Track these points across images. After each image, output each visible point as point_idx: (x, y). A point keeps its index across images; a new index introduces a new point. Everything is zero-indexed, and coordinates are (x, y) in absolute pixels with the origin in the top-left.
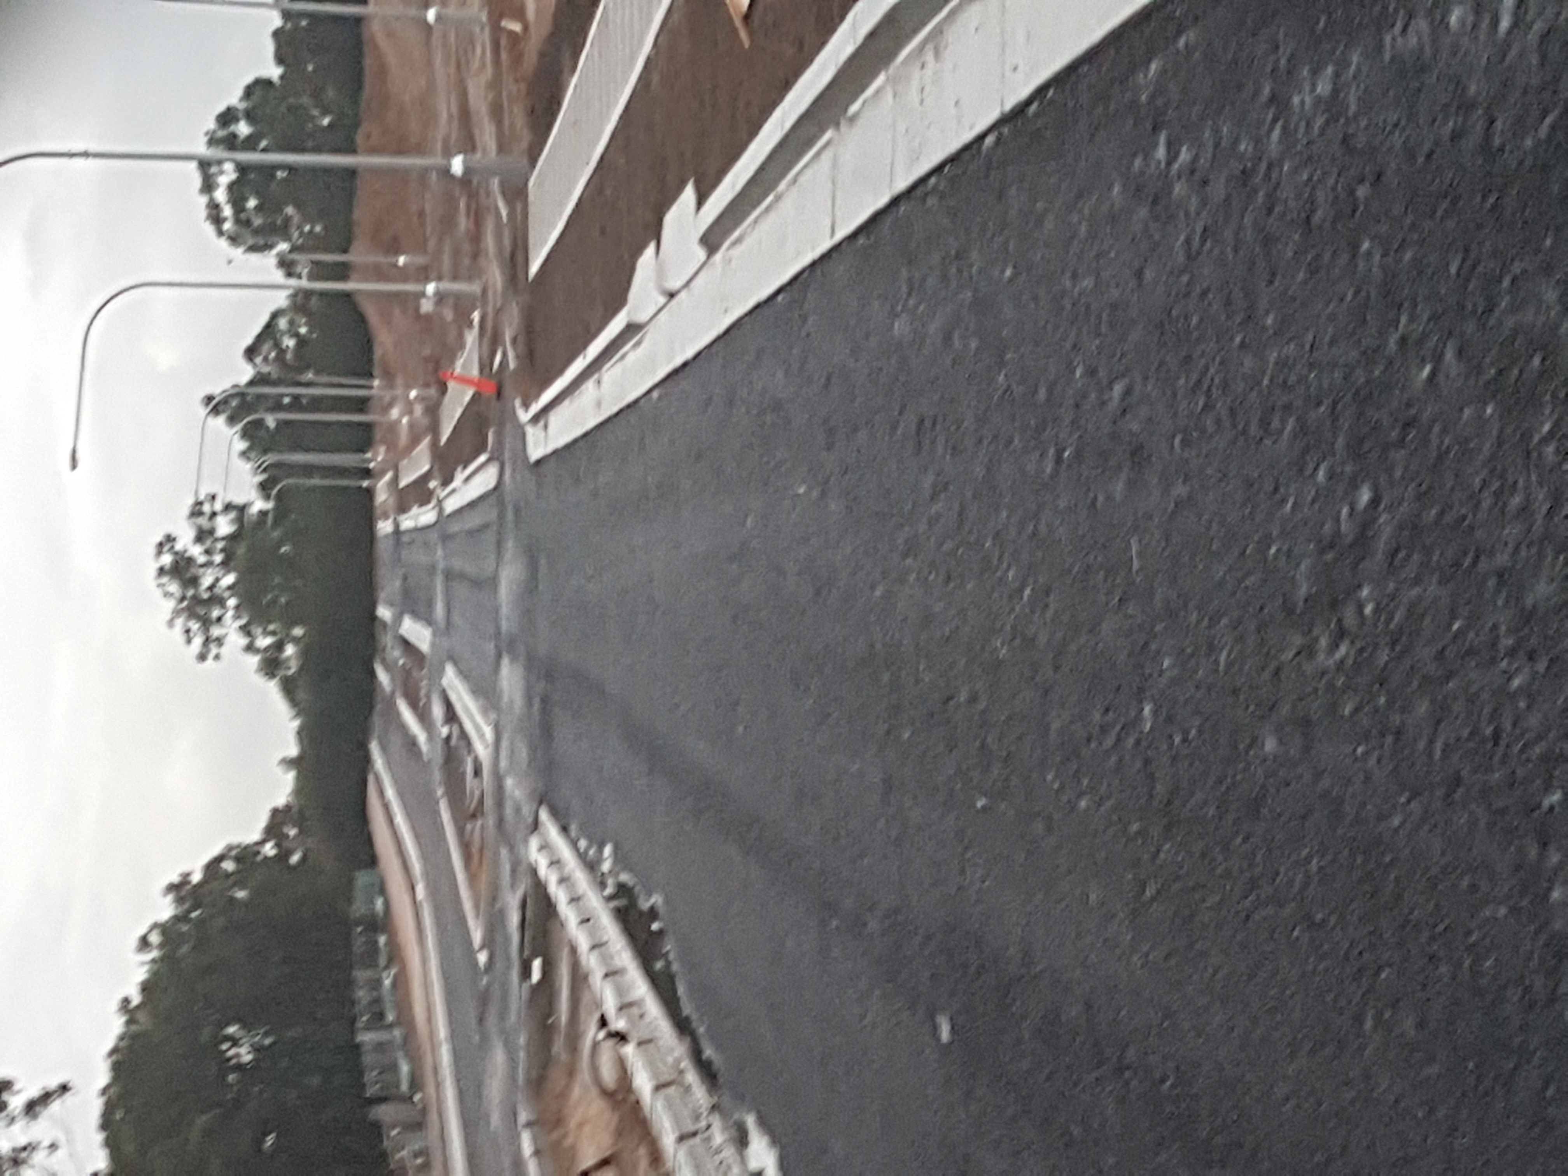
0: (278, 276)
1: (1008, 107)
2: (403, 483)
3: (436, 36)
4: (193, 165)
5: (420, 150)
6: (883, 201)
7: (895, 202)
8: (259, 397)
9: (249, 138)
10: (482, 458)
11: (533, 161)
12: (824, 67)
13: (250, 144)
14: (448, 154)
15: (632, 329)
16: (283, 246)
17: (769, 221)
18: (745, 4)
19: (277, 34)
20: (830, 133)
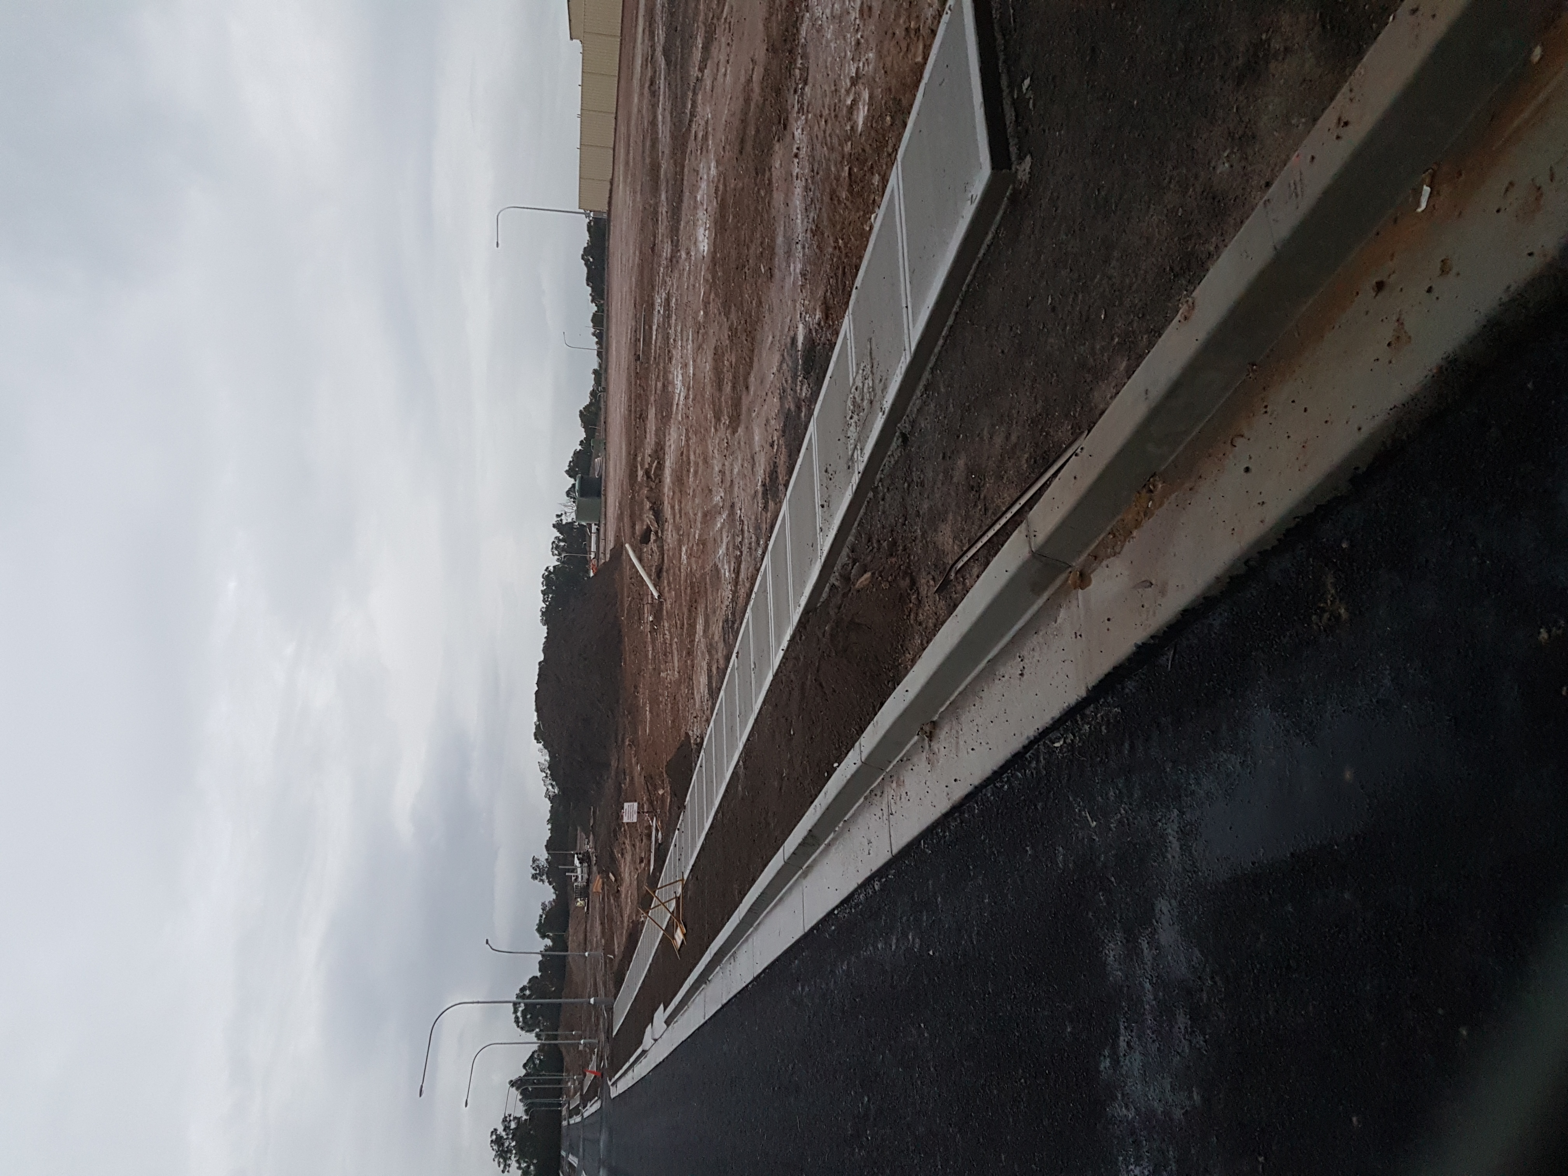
0: (535, 1040)
1: (755, 975)
2: (571, 1108)
3: (588, 961)
4: (512, 1004)
5: (582, 997)
6: (720, 1006)
7: (723, 1007)
8: (526, 1080)
9: (530, 995)
10: (596, 1098)
11: (615, 998)
12: (701, 965)
13: (529, 997)
14: (590, 998)
15: (644, 1052)
16: (538, 1030)
17: (686, 1014)
18: (679, 946)
19: (540, 963)
20: (704, 986)
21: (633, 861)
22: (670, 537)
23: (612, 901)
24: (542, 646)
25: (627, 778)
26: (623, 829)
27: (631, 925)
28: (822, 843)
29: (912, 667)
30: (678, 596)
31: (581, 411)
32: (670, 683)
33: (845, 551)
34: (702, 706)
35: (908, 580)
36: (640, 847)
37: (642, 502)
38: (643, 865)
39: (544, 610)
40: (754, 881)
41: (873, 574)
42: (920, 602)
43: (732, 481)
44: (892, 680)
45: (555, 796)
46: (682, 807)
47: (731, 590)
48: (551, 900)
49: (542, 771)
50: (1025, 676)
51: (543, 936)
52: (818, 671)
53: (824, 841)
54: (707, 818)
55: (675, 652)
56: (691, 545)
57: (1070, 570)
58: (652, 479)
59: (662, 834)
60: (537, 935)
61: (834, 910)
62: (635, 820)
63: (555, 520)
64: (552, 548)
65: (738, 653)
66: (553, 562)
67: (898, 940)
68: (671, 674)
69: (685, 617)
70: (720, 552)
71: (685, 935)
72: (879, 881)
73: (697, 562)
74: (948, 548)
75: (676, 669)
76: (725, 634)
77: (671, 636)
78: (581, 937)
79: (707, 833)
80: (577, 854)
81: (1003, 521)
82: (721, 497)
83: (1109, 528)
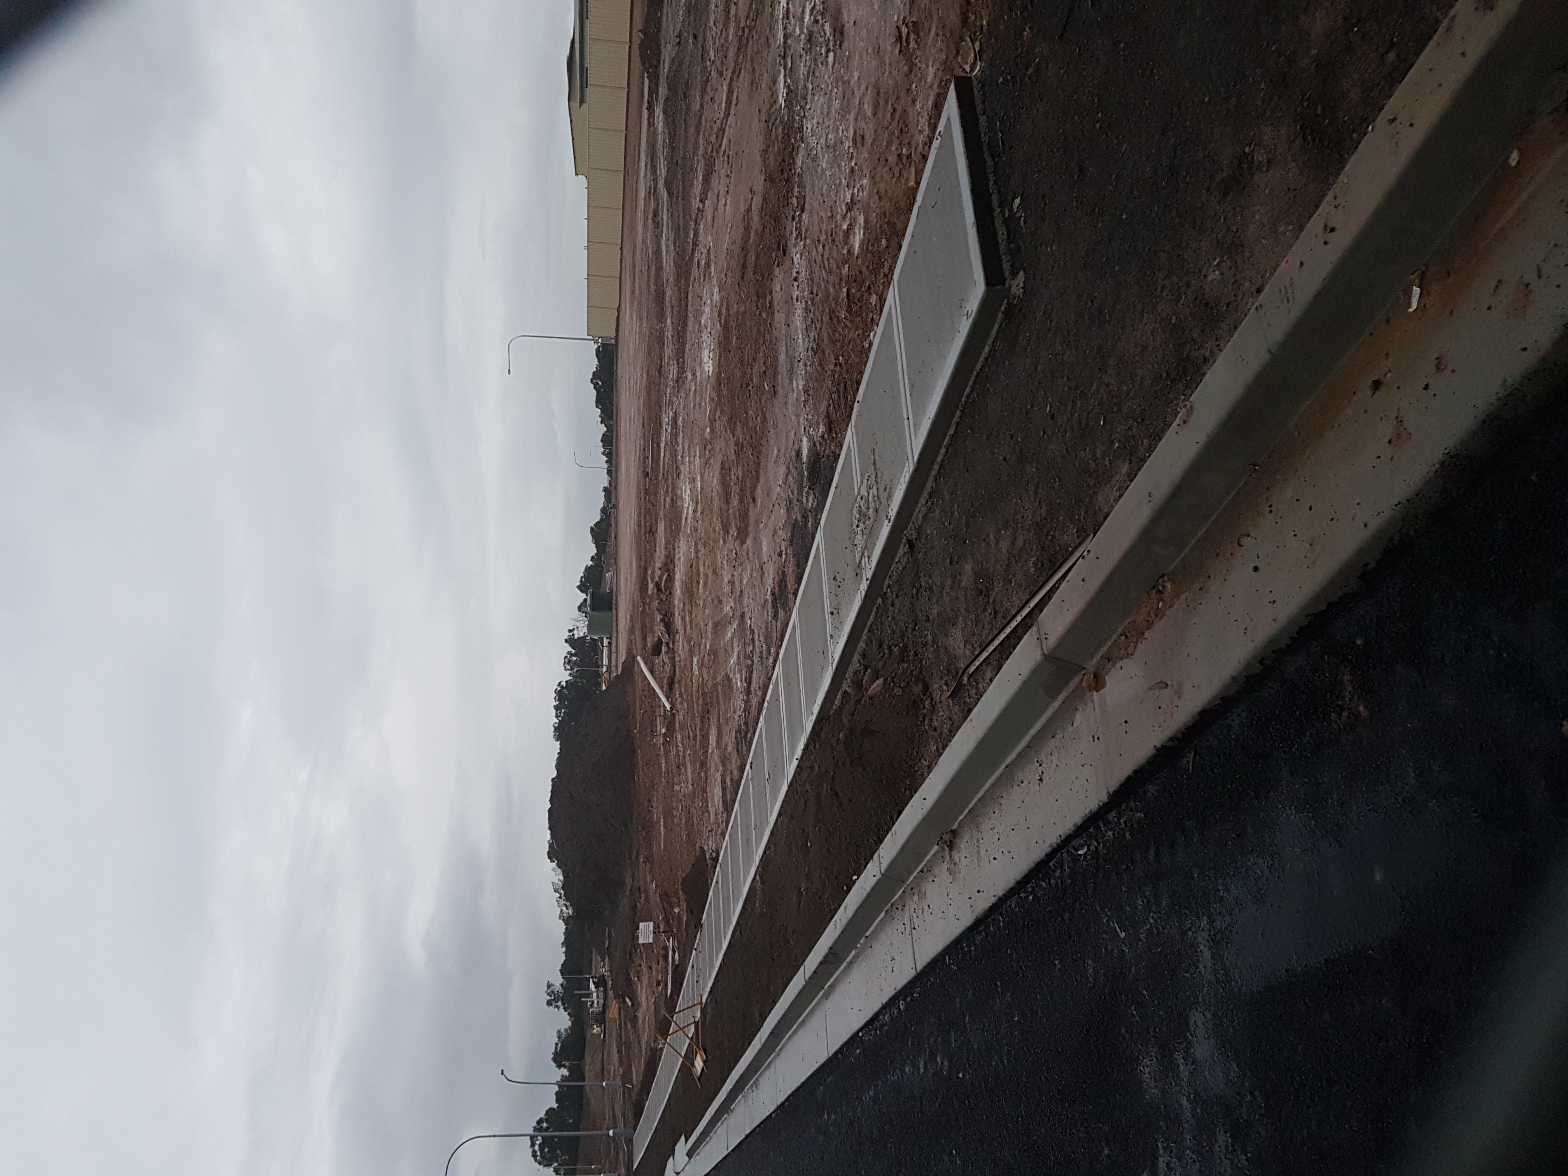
1: (779, 1104)
3: (606, 1090)
4: (529, 1137)
5: (600, 1130)
6: (743, 1137)
7: (747, 1137)
9: (546, 1128)
11: (635, 1130)
12: (723, 1093)
14: (608, 1130)
16: (556, 1164)
17: (708, 1147)
18: (699, 1074)
19: (557, 1093)
20: (726, 1116)
21: (650, 984)
22: (681, 648)
23: (629, 1027)
24: (555, 762)
25: (643, 895)
26: (638, 950)
27: (649, 1053)
28: (844, 961)
29: (929, 774)
30: (691, 708)
31: (592, 529)
32: (684, 796)
33: (856, 658)
34: (717, 819)
35: (920, 686)
36: (657, 969)
37: (653, 613)
38: (660, 988)
39: (556, 725)
40: (774, 1003)
41: (885, 680)
42: (934, 707)
43: (741, 591)
44: (909, 788)
45: (569, 917)
46: (699, 925)
47: (743, 700)
48: (567, 1027)
49: (556, 891)
50: (1044, 782)
51: (560, 1066)
52: (833, 780)
53: (847, 958)
54: (725, 937)
55: (689, 764)
56: (702, 656)
57: (1084, 671)
58: (662, 591)
59: (679, 955)
60: (554, 1065)
61: (858, 1032)
62: (651, 941)
63: (566, 635)
64: (565, 663)
65: (751, 763)
66: (565, 676)
67: (925, 1063)
68: (684, 787)
69: (697, 729)
70: (732, 662)
71: (705, 1062)
72: (905, 1000)
73: (708, 673)
74: (959, 652)
75: (690, 782)
76: (738, 746)
77: (684, 748)
78: (599, 1065)
79: (725, 954)
80: (592, 978)
81: (1014, 624)
82: (731, 607)
83: (1120, 630)
